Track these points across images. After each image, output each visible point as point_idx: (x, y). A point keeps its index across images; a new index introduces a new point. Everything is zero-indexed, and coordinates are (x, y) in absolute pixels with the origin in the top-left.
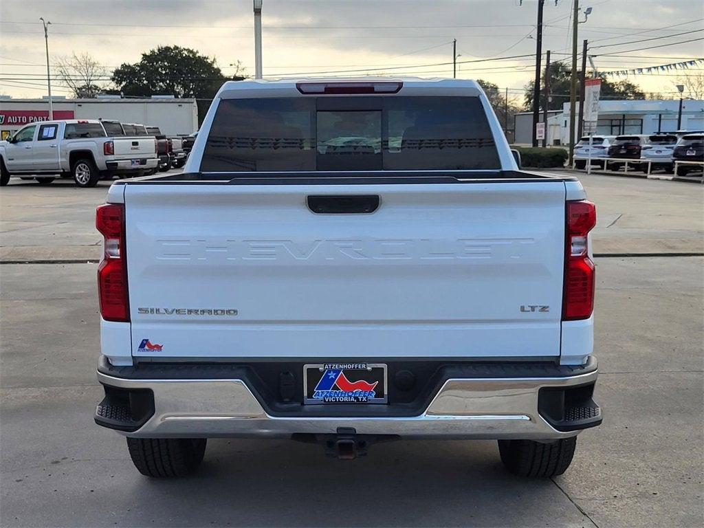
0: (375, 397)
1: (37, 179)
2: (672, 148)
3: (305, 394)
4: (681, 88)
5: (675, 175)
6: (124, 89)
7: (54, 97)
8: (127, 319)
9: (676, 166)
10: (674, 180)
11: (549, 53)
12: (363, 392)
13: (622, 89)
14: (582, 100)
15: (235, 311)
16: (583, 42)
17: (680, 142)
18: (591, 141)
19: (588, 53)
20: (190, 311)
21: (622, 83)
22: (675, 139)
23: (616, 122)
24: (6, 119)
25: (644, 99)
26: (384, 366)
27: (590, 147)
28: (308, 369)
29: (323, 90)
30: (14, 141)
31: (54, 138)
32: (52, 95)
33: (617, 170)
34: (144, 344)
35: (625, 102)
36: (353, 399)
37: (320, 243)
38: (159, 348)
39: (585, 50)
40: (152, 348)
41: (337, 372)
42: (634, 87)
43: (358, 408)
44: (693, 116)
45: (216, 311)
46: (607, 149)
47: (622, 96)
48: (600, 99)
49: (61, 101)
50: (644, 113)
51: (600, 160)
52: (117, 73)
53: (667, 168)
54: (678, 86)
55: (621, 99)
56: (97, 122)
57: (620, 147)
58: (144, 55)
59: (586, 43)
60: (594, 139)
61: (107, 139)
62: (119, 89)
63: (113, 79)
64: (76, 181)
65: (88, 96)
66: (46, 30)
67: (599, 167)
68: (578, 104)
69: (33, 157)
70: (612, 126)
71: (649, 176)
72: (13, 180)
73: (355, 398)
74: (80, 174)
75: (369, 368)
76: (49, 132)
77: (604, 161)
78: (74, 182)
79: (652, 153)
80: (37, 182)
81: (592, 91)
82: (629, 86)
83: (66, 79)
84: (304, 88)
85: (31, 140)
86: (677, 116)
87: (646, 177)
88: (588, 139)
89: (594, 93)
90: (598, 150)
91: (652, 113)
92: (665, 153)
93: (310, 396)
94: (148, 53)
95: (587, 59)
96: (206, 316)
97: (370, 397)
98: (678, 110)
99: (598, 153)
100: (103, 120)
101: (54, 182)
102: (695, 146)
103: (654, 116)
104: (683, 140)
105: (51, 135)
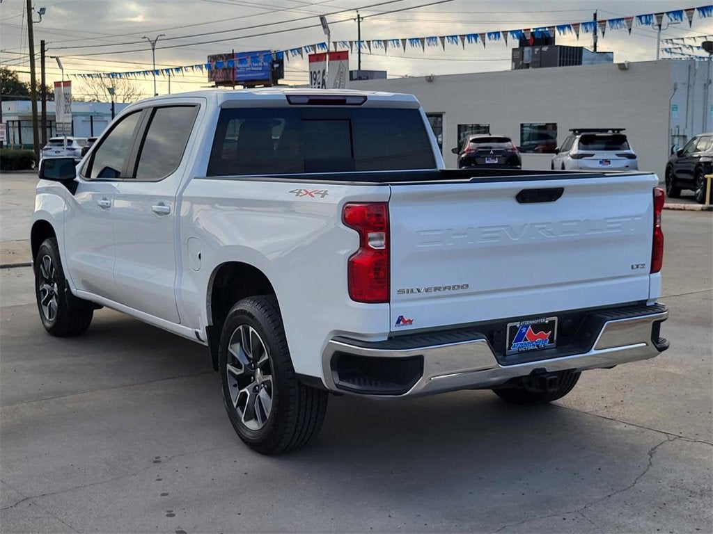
0: (549, 343)
3: (507, 346)
8: (388, 301)
12: (542, 339)
15: (467, 286)
16: (39, 43)
19: (46, 54)
20: (436, 289)
26: (555, 318)
28: (510, 327)
29: (307, 101)
34: (400, 320)
36: (536, 347)
37: (527, 226)
38: (410, 322)
39: (43, 51)
40: (405, 322)
41: (527, 327)
43: (539, 353)
45: (454, 287)
59: (43, 43)
73: (538, 346)
75: (547, 322)
90: (68, 152)
91: (83, 114)
93: (510, 349)
96: (447, 292)
97: (546, 344)
103: (84, 118)
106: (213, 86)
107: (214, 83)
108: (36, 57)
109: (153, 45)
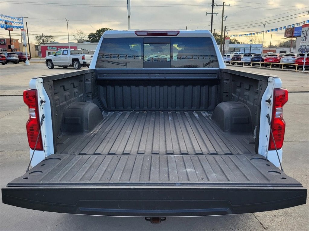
1: (63, 67)
2: (250, 58)
4: (251, 41)
5: (251, 66)
6: (91, 40)
7: (70, 43)
9: (252, 63)
10: (251, 67)
11: (214, 30)
13: (234, 41)
14: (224, 44)
16: (224, 27)
17: (253, 56)
18: (227, 56)
19: (226, 30)
21: (234, 39)
22: (251, 55)
23: (232, 50)
24: (57, 49)
25: (240, 44)
27: (226, 58)
29: (146, 34)
30: (55, 55)
31: (67, 54)
32: (70, 42)
33: (234, 64)
35: (235, 45)
39: (225, 29)
42: (237, 40)
44: (254, 49)
46: (231, 58)
47: (233, 43)
48: (230, 44)
49: (73, 44)
50: (241, 48)
51: (229, 62)
52: (89, 35)
53: (249, 64)
54: (250, 40)
55: (233, 44)
56: (80, 49)
57: (235, 58)
58: (97, 30)
59: (225, 27)
60: (228, 55)
61: (83, 55)
62: (90, 40)
63: (88, 37)
64: (74, 67)
65: (81, 42)
66: (67, 22)
67: (228, 63)
68: (223, 45)
69: (61, 60)
70: (231, 52)
71: (244, 66)
72: (55, 67)
74: (75, 65)
76: (65, 53)
77: (230, 62)
78: (73, 68)
79: (244, 60)
80: (62, 68)
81: (227, 41)
82: (235, 40)
83: (75, 37)
84: (138, 34)
85: (60, 55)
86: (250, 49)
87: (242, 67)
88: (226, 55)
89: (228, 42)
90: (228, 59)
91: (243, 48)
92: (248, 60)
94: (98, 30)
95: (226, 32)
98: (250, 47)
99: (228, 60)
100: (83, 49)
101: (68, 68)
102: (257, 57)
103: (243, 49)
104: (254, 56)
105: (66, 53)
106: (285, 38)
107: (286, 37)
108: (223, 31)
109: (264, 26)
